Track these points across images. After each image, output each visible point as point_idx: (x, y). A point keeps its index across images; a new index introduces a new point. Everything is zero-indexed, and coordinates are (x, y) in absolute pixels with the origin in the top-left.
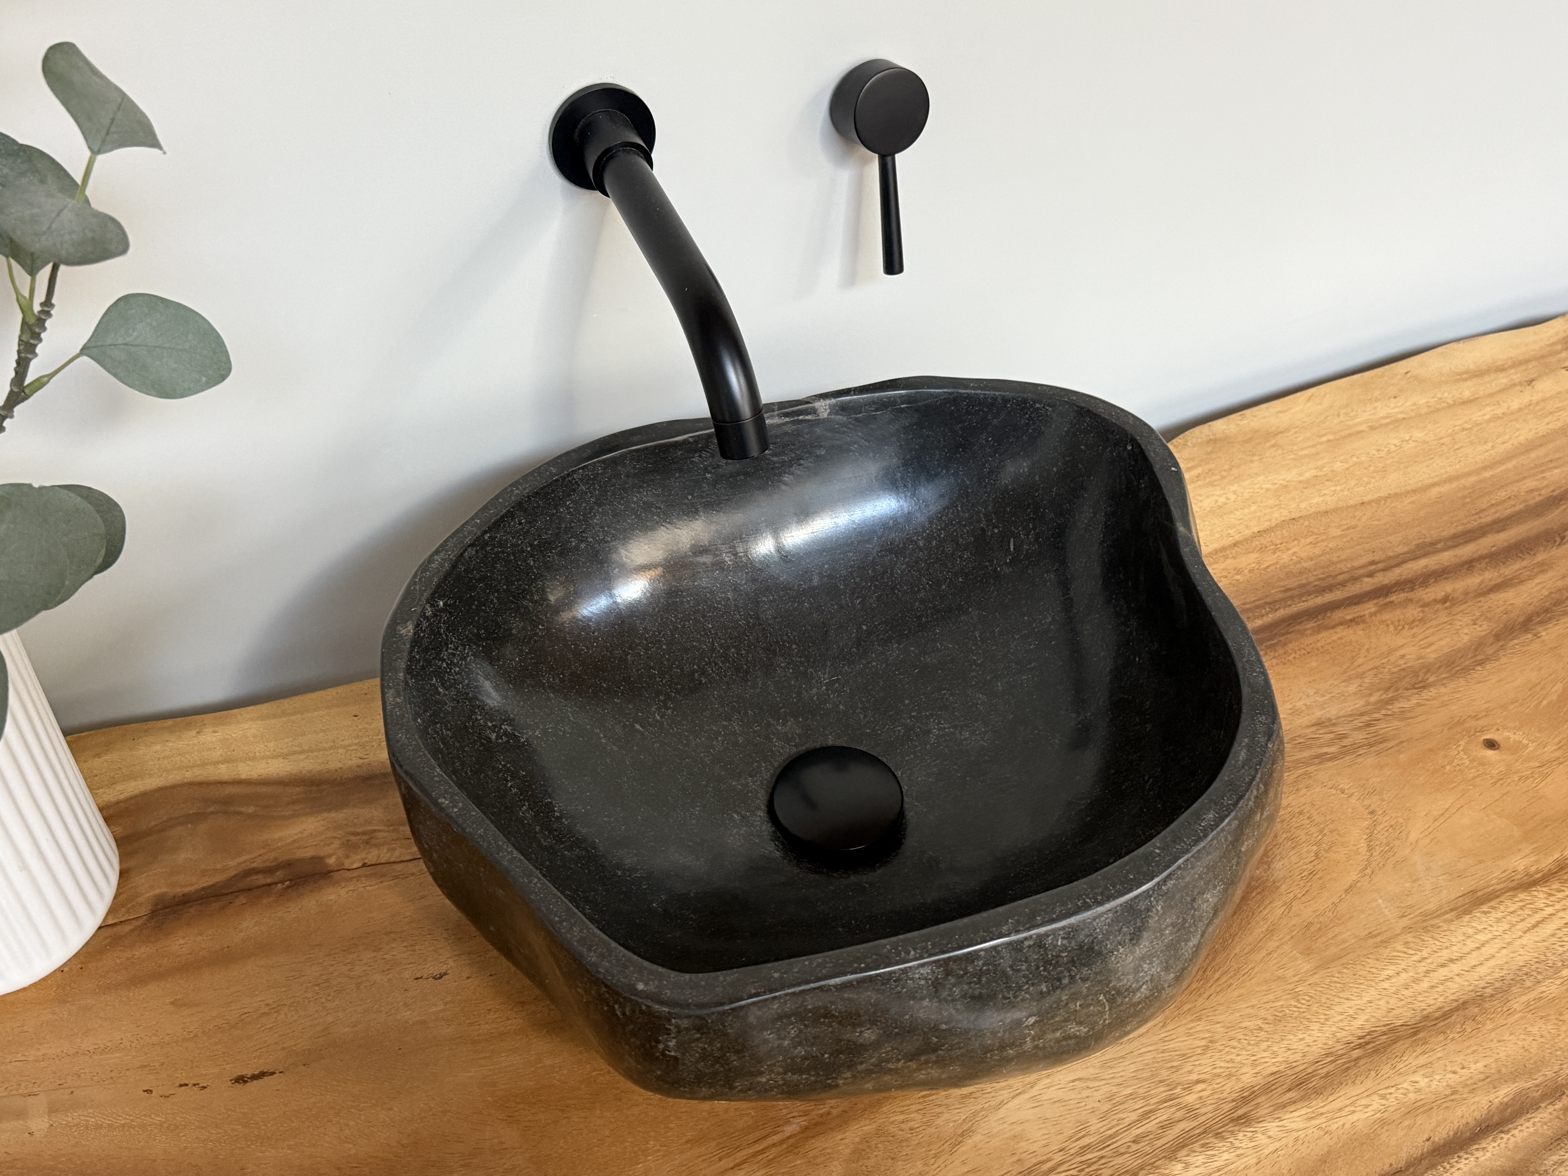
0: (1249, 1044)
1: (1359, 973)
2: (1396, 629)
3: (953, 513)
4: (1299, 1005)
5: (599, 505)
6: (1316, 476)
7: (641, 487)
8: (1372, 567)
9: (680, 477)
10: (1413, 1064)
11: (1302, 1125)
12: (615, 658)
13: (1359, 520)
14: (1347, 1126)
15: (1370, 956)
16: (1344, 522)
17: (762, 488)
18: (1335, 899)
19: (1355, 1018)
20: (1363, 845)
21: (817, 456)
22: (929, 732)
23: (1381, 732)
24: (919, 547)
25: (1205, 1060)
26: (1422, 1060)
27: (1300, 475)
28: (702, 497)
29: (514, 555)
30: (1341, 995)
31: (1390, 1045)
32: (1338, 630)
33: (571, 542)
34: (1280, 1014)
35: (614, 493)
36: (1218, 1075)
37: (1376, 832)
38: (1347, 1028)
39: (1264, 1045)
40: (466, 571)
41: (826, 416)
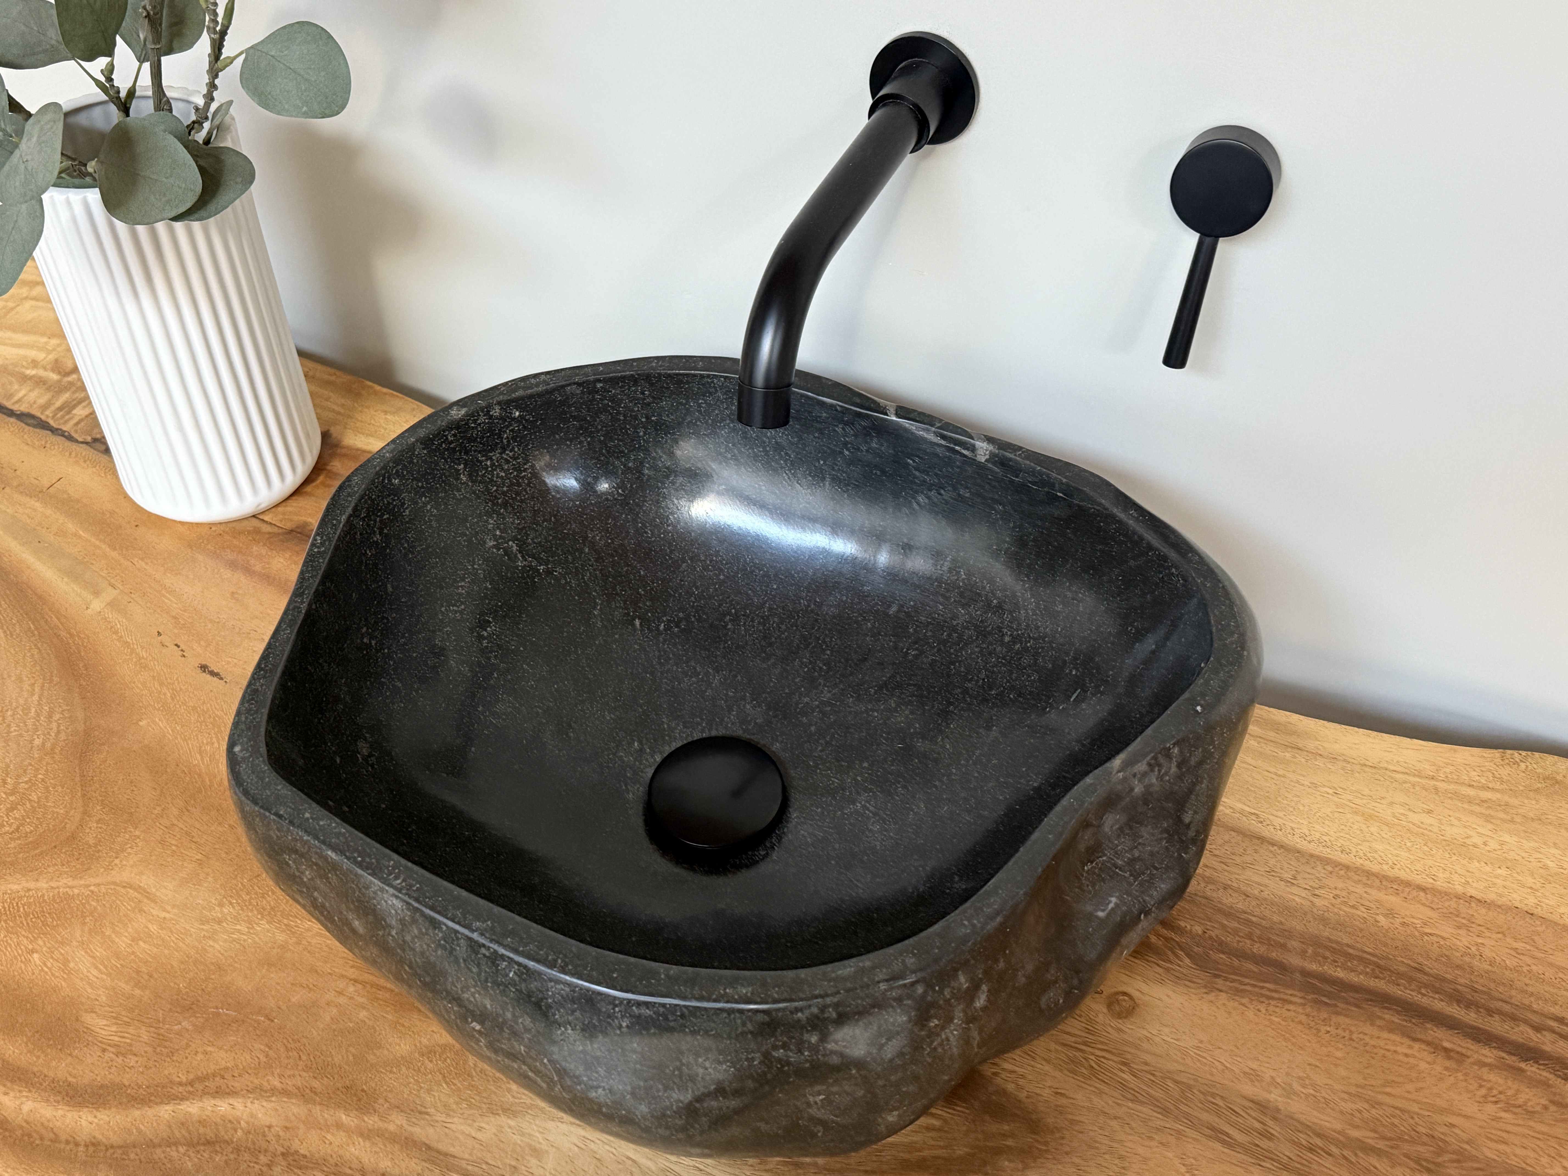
2: (1485, 1096)
9: (818, 438)
22: (853, 802)
23: (1316, 1167)
28: (833, 469)
40: (563, 403)
41: (983, 460)
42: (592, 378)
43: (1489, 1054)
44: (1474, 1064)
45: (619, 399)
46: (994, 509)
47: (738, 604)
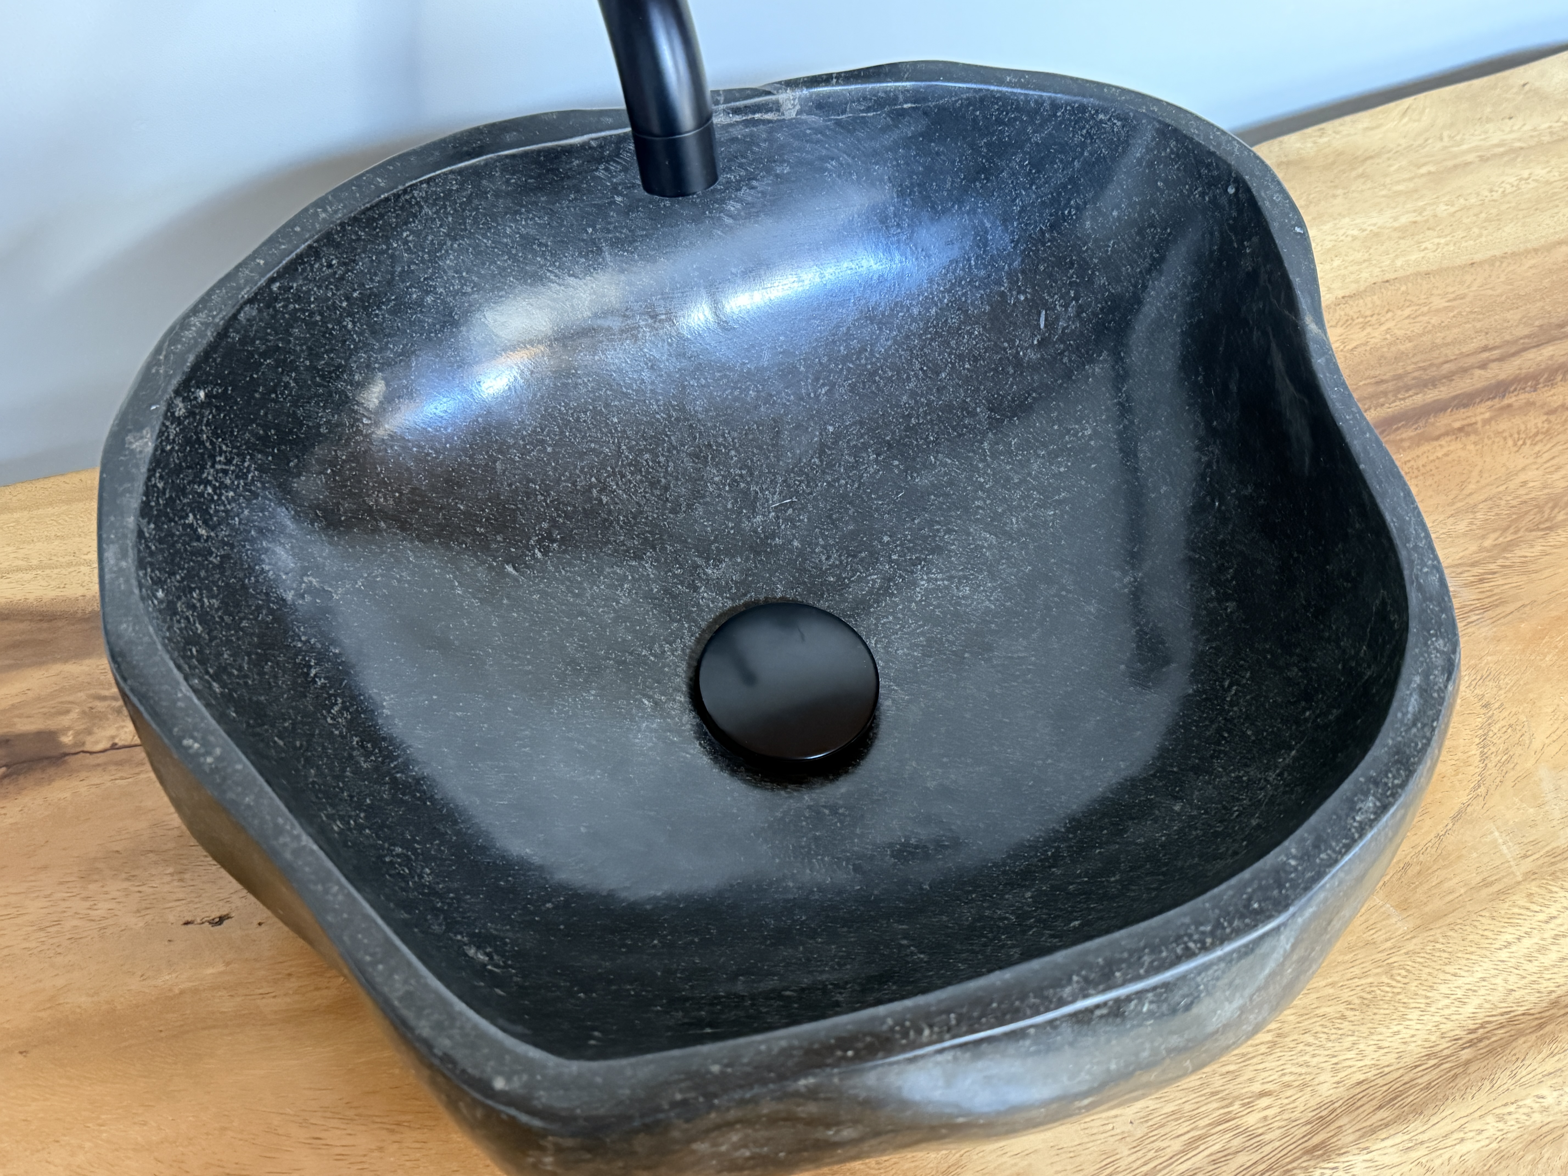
0: (1328, 1040)
1: (1471, 937)
2: (1515, 445)
3: (963, 269)
4: (1394, 983)
5: (454, 239)
6: (1415, 222)
7: (517, 212)
8: (1485, 355)
9: (576, 199)
10: (1539, 1070)
11: (1396, 1159)
12: (477, 467)
13: (1469, 287)
14: (1455, 1160)
15: (1483, 913)
16: (1450, 289)
17: (696, 220)
18: (1440, 829)
19: (1465, 1003)
20: (1475, 751)
21: (777, 176)
22: (915, 584)
23: (1496, 591)
24: (911, 316)
25: (1271, 1063)
26: (1550, 1065)
27: (1396, 219)
28: (609, 231)
29: (321, 314)
30: (1448, 968)
31: (1509, 1043)
32: (1443, 442)
33: (411, 294)
34: (1369, 996)
35: (476, 221)
36: (1288, 1086)
37: (1491, 734)
38: (1454, 1017)
39: (1348, 1041)
40: (243, 341)
41: (794, 115)
42: (262, 281)
43: (1483, 410)
44: (1483, 426)
45: (305, 293)
46: (826, 169)
47: (592, 468)
